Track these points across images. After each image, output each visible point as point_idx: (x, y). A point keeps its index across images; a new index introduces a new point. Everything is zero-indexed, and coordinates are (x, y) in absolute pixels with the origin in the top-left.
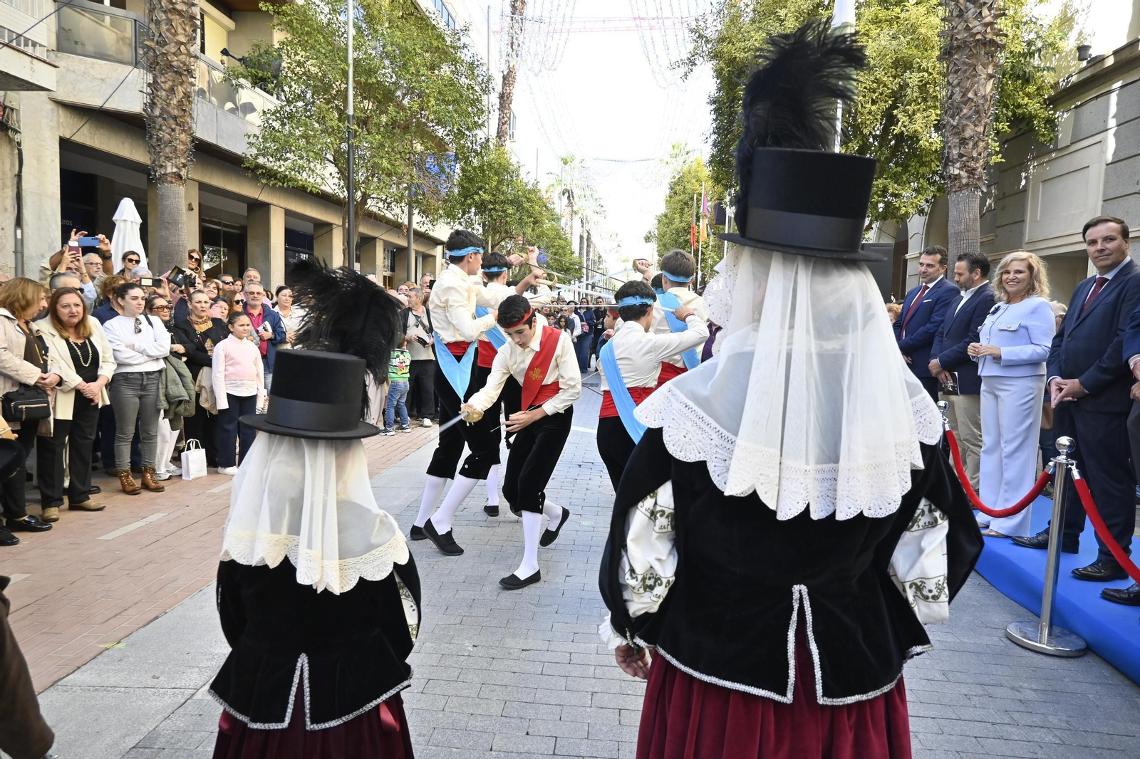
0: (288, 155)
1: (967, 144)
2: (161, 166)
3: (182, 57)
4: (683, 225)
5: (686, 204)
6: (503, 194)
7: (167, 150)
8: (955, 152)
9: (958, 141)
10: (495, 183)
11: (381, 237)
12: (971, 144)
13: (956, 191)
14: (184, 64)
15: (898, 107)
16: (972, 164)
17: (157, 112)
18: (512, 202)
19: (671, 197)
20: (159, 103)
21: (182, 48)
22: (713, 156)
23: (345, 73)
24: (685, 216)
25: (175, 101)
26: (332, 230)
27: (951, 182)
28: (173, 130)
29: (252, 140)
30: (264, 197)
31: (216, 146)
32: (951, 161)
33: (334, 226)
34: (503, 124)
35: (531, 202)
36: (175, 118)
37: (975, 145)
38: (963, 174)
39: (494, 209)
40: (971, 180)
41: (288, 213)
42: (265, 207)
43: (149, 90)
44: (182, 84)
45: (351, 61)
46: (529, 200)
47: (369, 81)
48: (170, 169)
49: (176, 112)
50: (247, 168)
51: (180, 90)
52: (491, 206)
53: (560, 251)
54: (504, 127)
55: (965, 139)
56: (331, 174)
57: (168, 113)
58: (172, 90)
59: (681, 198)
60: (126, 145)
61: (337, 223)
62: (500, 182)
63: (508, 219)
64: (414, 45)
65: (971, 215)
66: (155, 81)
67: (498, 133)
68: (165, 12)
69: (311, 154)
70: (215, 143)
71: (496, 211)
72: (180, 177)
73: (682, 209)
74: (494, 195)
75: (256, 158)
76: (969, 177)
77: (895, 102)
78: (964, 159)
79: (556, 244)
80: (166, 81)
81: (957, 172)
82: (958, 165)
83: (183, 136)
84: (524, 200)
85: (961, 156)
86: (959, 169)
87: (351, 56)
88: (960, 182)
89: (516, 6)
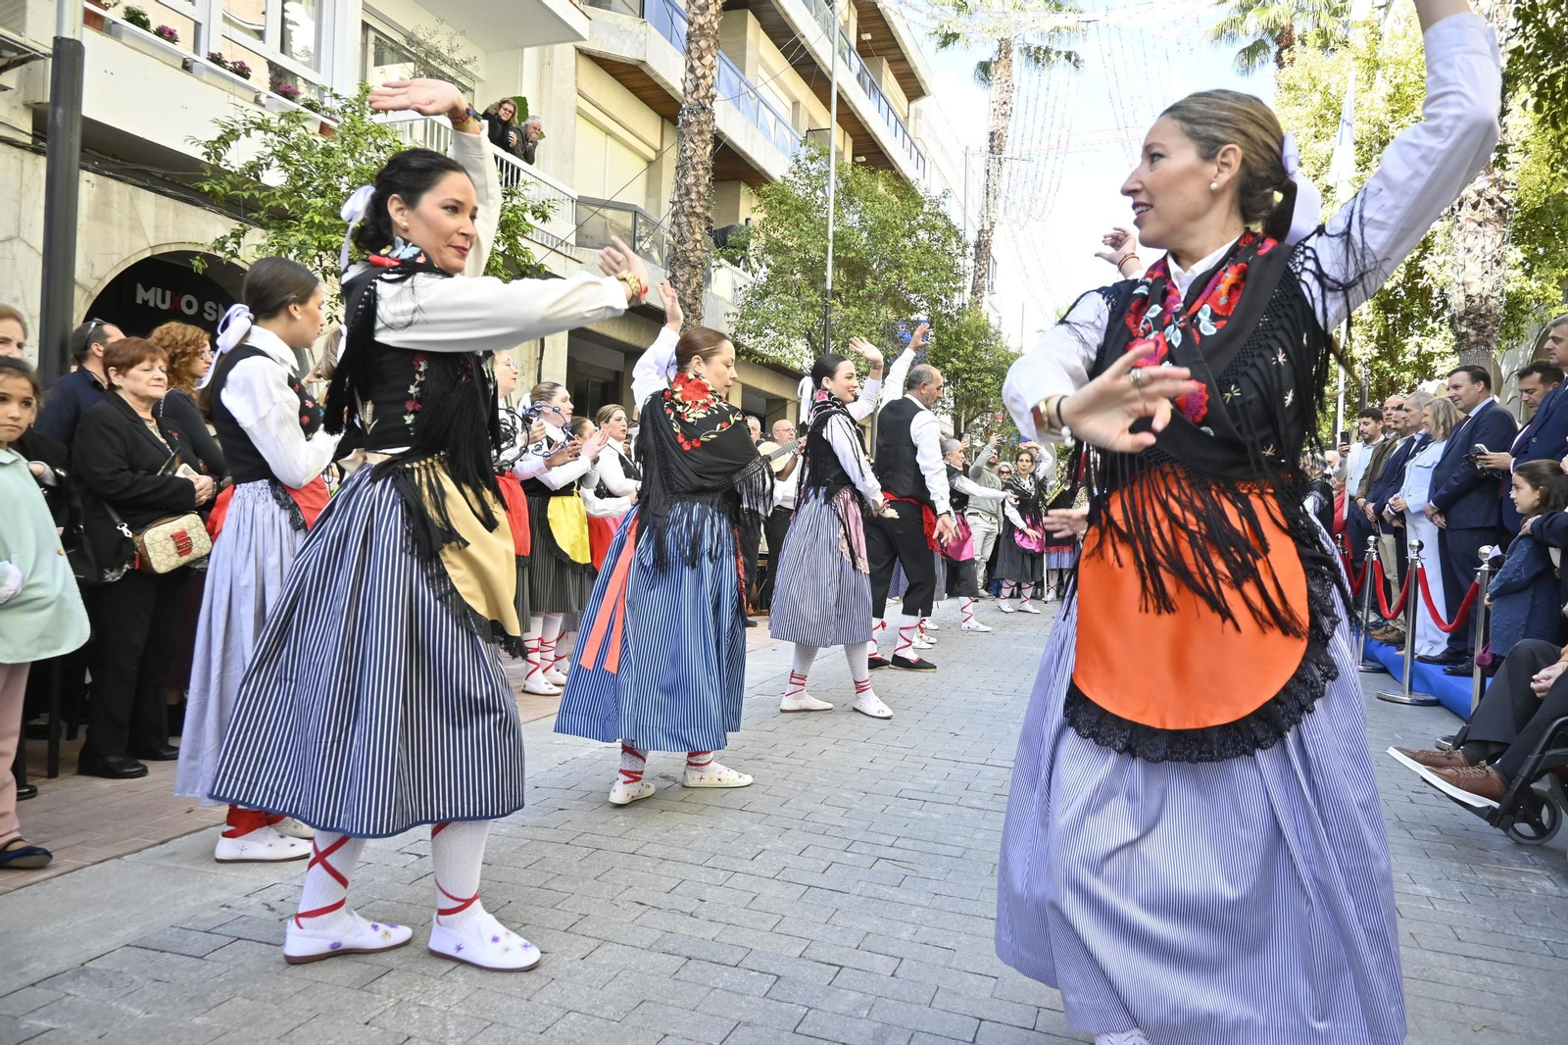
0: (768, 331)
3: (698, 253)
14: (699, 257)
15: (1426, 258)
18: (990, 370)
21: (698, 245)
23: (825, 250)
25: (689, 292)
29: (732, 318)
34: (980, 277)
39: (969, 379)
44: (696, 275)
45: (831, 236)
47: (849, 255)
49: (689, 301)
51: (694, 281)
54: (980, 281)
58: (688, 282)
60: (616, 326)
62: (976, 347)
63: (986, 390)
64: (895, 217)
66: (674, 276)
67: (973, 288)
68: (686, 216)
74: (969, 363)
76: (1478, 335)
77: (1422, 253)
78: (1471, 316)
80: (682, 274)
81: (1464, 330)
87: (831, 229)
88: (1468, 340)
89: (995, 142)
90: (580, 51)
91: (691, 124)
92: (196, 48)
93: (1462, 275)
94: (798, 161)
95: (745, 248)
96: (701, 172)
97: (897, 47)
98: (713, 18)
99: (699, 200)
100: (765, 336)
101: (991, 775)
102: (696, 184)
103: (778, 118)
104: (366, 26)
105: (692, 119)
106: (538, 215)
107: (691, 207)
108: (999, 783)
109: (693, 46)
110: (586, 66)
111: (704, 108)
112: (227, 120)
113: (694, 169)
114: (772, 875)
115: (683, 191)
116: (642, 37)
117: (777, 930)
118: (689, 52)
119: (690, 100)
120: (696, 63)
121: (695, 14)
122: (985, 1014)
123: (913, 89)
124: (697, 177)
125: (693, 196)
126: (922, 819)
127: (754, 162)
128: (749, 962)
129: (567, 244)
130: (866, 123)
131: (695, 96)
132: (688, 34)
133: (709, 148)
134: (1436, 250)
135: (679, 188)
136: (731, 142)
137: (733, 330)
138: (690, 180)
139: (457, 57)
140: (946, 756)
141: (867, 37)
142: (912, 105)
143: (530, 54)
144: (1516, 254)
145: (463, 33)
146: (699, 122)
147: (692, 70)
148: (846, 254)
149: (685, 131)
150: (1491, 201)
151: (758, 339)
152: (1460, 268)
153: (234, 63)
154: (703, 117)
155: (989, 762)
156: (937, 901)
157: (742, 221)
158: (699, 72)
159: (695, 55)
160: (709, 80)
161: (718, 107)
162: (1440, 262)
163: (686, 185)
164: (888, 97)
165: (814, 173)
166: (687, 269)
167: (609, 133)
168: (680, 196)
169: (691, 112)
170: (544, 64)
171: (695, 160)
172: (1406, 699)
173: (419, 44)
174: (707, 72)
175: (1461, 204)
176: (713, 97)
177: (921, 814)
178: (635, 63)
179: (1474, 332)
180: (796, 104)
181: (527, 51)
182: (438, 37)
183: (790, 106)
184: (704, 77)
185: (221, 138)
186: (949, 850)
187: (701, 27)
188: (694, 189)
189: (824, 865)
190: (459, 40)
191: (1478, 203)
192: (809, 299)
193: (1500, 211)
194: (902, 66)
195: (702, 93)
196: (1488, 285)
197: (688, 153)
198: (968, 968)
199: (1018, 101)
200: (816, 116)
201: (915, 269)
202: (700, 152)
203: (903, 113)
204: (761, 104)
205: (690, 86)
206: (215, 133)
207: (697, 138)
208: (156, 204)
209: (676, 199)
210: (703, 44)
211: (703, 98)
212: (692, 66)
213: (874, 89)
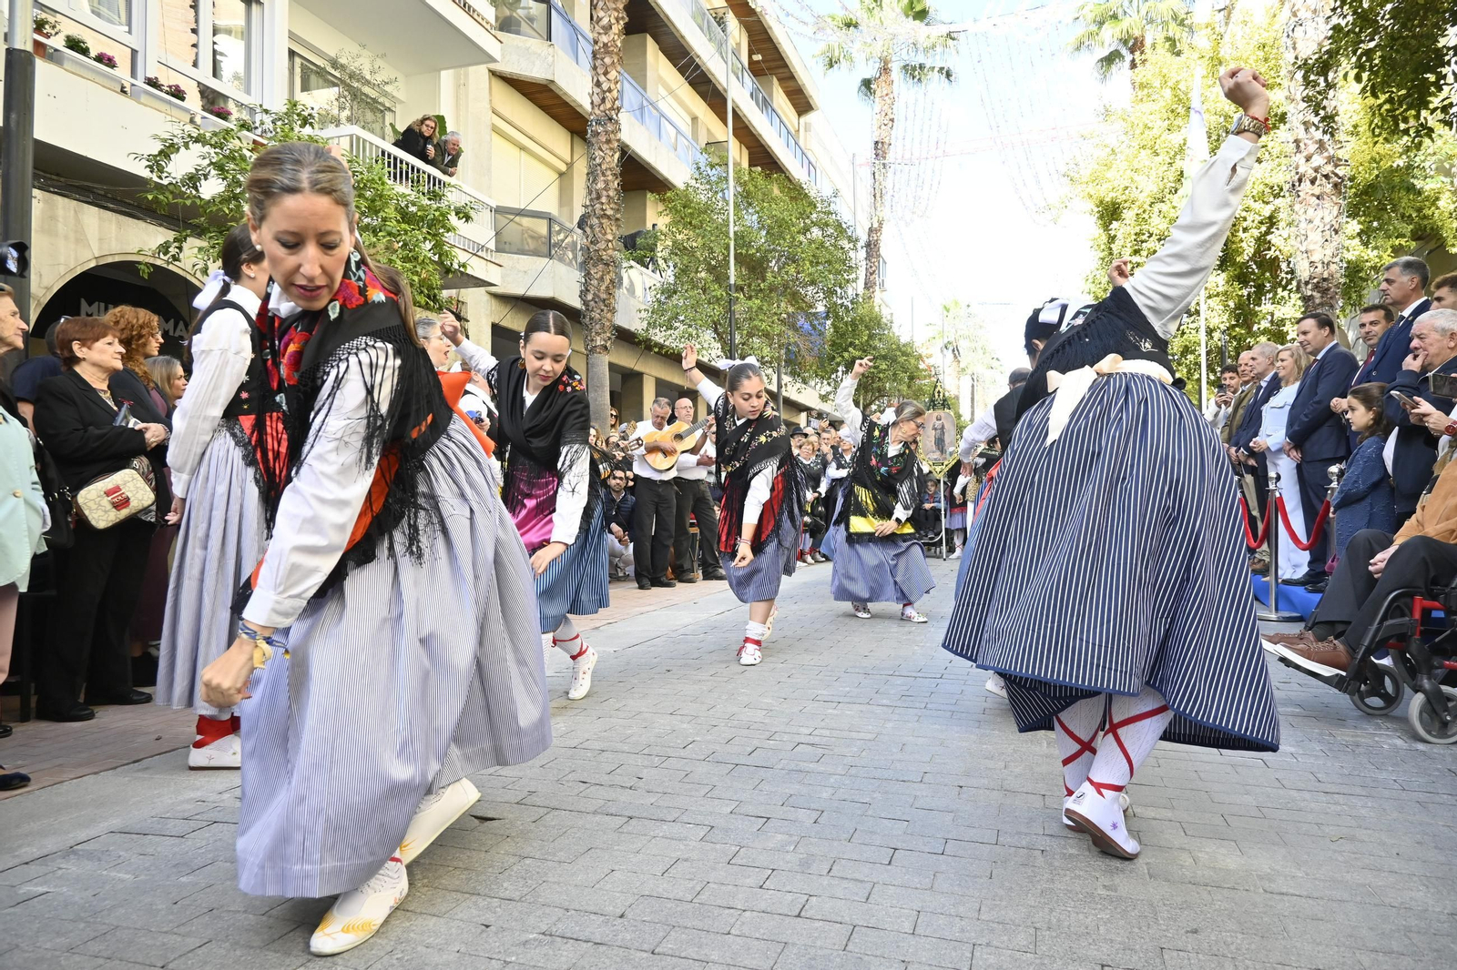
0: (677, 324)
2: (592, 340)
3: (610, 252)
7: (598, 326)
10: (866, 338)
14: (611, 257)
15: (1273, 232)
16: (1325, 284)
17: (590, 297)
18: (884, 358)
20: (592, 290)
21: (610, 245)
23: (727, 247)
25: (603, 288)
28: (602, 311)
29: (644, 315)
30: (638, 368)
34: (871, 274)
35: (908, 355)
36: (604, 300)
41: (657, 380)
42: (639, 376)
43: (583, 280)
44: (609, 272)
45: (732, 235)
46: (904, 354)
47: (749, 253)
48: (599, 342)
49: (604, 296)
50: (640, 343)
51: (608, 278)
54: (872, 278)
57: (599, 297)
58: (602, 279)
62: (871, 337)
63: (881, 375)
64: (790, 215)
66: (588, 273)
67: (866, 284)
68: (598, 218)
72: (606, 348)
75: (647, 330)
76: (1322, 297)
77: (1269, 228)
78: (1315, 281)
80: (596, 272)
81: (1309, 293)
83: (609, 315)
84: (898, 353)
87: (732, 229)
88: (1314, 302)
89: (880, 148)
90: (493, 73)
91: (599, 133)
92: (133, 74)
93: (1305, 244)
94: (699, 168)
95: (652, 250)
96: (610, 178)
97: (786, 66)
98: (616, 37)
99: (609, 203)
100: (675, 329)
101: (899, 682)
102: (606, 189)
103: (678, 132)
104: (292, 53)
105: (600, 129)
106: (461, 215)
107: (602, 210)
108: (905, 688)
109: (598, 62)
110: (499, 87)
111: (610, 119)
112: (166, 136)
113: (604, 175)
114: (703, 758)
115: (594, 195)
116: (550, 59)
117: (709, 795)
118: (595, 68)
119: (597, 112)
120: (602, 78)
121: (599, 34)
122: (899, 845)
123: (802, 104)
124: (606, 182)
125: (604, 200)
126: (837, 715)
127: (658, 172)
128: (685, 818)
129: (487, 249)
130: (760, 136)
131: (602, 108)
132: (593, 52)
133: (617, 155)
134: (1282, 225)
135: (590, 193)
136: (637, 154)
137: (645, 324)
138: (600, 185)
139: (379, 78)
140: (857, 670)
141: (757, 57)
142: (803, 119)
143: (447, 76)
144: (1354, 226)
145: (384, 56)
146: (606, 132)
147: (598, 84)
148: (747, 251)
149: (594, 140)
150: (1326, 177)
151: (669, 332)
152: (1303, 238)
153: (170, 87)
154: (610, 127)
155: (897, 673)
156: (853, 771)
157: (649, 226)
158: (605, 86)
159: (600, 71)
160: (615, 93)
161: (623, 118)
162: (1286, 236)
163: (596, 190)
164: (780, 112)
165: (713, 179)
166: (601, 267)
167: (523, 148)
168: (591, 200)
169: (598, 123)
170: (460, 86)
171: (604, 167)
172: (1273, 616)
173: (343, 67)
174: (613, 86)
175: (1300, 180)
176: (619, 109)
177: (835, 712)
178: (544, 83)
179: (1319, 295)
180: (695, 119)
181: (443, 73)
182: (361, 60)
183: (690, 122)
184: (610, 90)
185: (161, 152)
186: (862, 735)
187: (605, 45)
188: (604, 193)
189: (750, 750)
190: (379, 62)
191: (1315, 178)
192: (714, 294)
193: (1336, 185)
194: (791, 83)
195: (608, 105)
196: (1329, 252)
197: (598, 161)
198: (883, 815)
199: (899, 111)
200: (713, 130)
201: (811, 262)
202: (608, 159)
203: (793, 127)
204: (663, 119)
205: (597, 100)
206: (156, 148)
207: (605, 147)
208: (100, 218)
209: (588, 203)
210: (608, 60)
211: (609, 109)
212: (598, 81)
213: (765, 104)
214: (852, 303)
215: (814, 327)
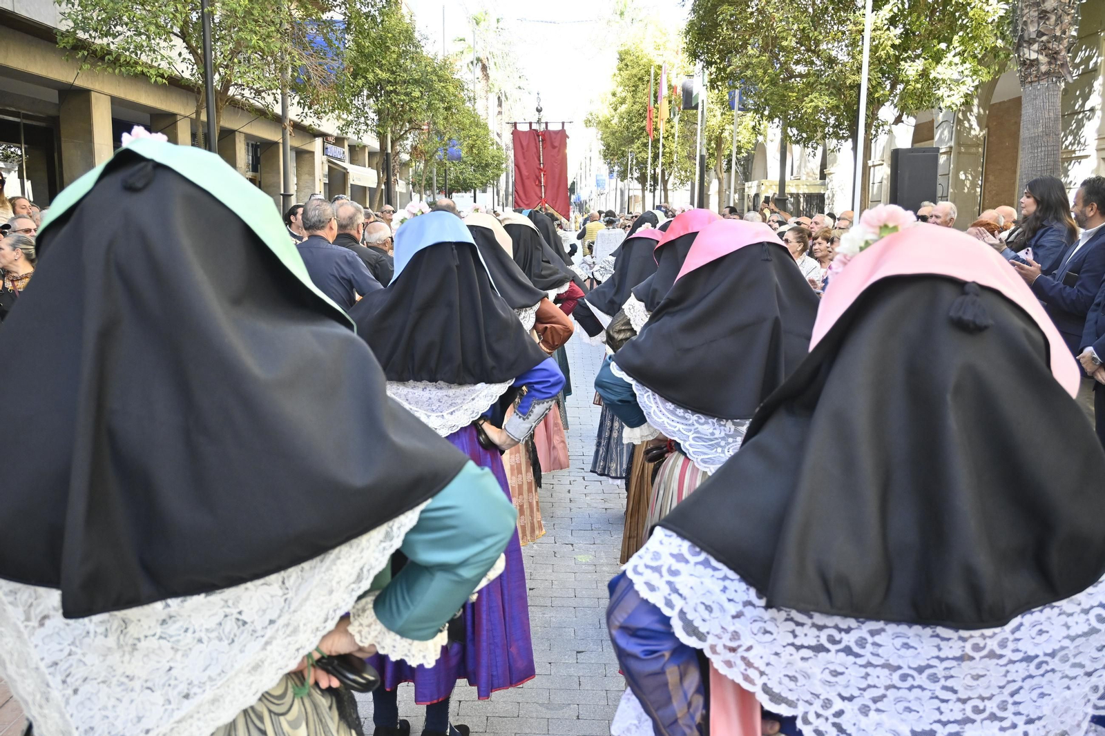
1: (1048, 19)
4: (637, 107)
5: (641, 79)
6: (405, 71)
8: (1032, 29)
9: (1036, 14)
10: (395, 56)
11: (241, 130)
12: (1053, 18)
13: (1031, 82)
16: (1054, 45)
19: (620, 70)
22: (692, 24)
24: (639, 95)
26: (176, 122)
27: (1027, 69)
30: (81, 83)
31: (13, 13)
32: (1025, 41)
33: (179, 118)
35: (446, 81)
37: (1059, 18)
38: (1043, 59)
40: (1053, 66)
41: (115, 101)
42: (85, 94)
46: (441, 79)
52: (390, 88)
53: (478, 142)
55: (1045, 12)
56: (180, 54)
59: (634, 71)
61: (182, 113)
65: (1052, 114)
69: (153, 28)
70: (10, 8)
71: (397, 94)
73: (636, 86)
79: (472, 133)
82: (1035, 47)
84: (435, 78)
85: (1040, 34)
86: (1037, 52)
214: (381, 14)
215: (329, 42)
